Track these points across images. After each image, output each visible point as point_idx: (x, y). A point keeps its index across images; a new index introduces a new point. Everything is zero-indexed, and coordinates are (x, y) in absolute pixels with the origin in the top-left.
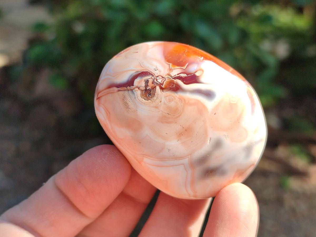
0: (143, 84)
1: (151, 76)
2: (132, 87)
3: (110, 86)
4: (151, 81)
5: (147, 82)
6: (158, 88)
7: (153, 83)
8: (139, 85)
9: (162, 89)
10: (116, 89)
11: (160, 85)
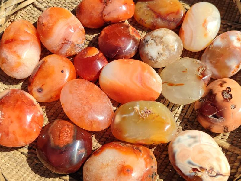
0: (213, 173)
1: (210, 175)
2: (217, 173)
3: (224, 176)
4: (210, 173)
5: (211, 173)
6: (208, 170)
7: (209, 172)
8: (214, 173)
9: (206, 169)
10: (223, 174)
11: (207, 171)
